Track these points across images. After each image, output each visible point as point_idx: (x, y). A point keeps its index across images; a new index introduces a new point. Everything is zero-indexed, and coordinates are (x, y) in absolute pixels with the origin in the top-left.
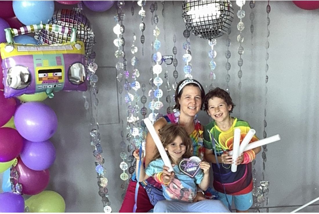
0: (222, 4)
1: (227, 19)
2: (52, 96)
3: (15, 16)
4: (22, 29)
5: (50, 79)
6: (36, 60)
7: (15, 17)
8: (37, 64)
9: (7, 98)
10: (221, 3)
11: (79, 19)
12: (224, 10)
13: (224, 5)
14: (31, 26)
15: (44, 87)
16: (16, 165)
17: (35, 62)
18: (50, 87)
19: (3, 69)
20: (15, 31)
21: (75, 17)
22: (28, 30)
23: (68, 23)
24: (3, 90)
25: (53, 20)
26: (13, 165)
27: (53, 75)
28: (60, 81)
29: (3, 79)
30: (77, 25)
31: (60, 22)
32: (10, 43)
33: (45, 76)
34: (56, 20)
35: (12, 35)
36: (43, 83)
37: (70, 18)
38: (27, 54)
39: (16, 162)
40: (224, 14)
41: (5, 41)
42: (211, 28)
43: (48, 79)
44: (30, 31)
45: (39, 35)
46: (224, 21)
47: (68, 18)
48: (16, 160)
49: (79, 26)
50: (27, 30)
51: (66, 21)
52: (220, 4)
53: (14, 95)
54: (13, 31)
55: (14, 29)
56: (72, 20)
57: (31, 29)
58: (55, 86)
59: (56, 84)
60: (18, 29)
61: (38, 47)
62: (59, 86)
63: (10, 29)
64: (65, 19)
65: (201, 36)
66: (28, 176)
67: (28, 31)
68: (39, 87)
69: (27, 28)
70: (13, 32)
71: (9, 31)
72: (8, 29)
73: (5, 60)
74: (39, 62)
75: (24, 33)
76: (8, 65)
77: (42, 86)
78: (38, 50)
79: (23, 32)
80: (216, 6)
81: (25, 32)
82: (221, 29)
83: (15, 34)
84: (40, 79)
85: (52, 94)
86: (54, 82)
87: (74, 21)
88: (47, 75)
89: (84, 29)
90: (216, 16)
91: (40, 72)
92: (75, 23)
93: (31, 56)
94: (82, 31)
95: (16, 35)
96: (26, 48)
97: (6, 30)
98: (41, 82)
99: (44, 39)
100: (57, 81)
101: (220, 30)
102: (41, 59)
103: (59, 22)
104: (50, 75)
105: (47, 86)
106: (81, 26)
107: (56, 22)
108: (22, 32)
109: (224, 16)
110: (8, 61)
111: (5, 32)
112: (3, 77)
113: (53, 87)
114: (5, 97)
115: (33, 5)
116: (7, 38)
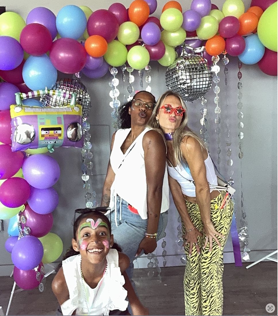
2: (52, 151)
3: (24, 82)
4: (30, 94)
5: (51, 136)
6: (40, 119)
7: (24, 84)
8: (40, 123)
9: (14, 152)
11: (78, 85)
14: (38, 91)
15: (46, 143)
16: (23, 211)
17: (39, 121)
18: (51, 142)
19: (12, 126)
20: (24, 95)
21: (75, 84)
23: (70, 88)
25: (56, 85)
26: (21, 211)
27: (54, 132)
28: (59, 138)
30: (76, 90)
31: (63, 87)
32: (19, 105)
33: (47, 134)
34: (59, 85)
35: (21, 98)
36: (45, 139)
37: (71, 84)
38: (33, 114)
39: (24, 208)
41: (15, 103)
43: (50, 136)
44: (36, 96)
45: (44, 99)
47: (69, 84)
48: (23, 207)
49: (78, 91)
51: (68, 86)
53: (20, 149)
54: (22, 95)
55: (23, 94)
56: (73, 85)
57: (38, 94)
58: (55, 142)
59: (56, 140)
60: (26, 93)
61: (42, 109)
62: (59, 143)
63: (20, 93)
64: (67, 85)
66: (34, 221)
67: (34, 96)
68: (41, 142)
69: (34, 93)
70: (21, 96)
71: (19, 95)
72: (18, 93)
73: (14, 119)
74: (42, 121)
75: (31, 97)
76: (16, 123)
77: (44, 142)
78: (43, 111)
79: (31, 96)
81: (32, 96)
83: (24, 97)
84: (43, 136)
85: (53, 149)
86: (54, 138)
87: (74, 86)
88: (49, 132)
89: (83, 93)
91: (43, 129)
92: (75, 88)
93: (36, 116)
94: (81, 95)
95: (24, 99)
96: (32, 109)
97: (16, 94)
98: (44, 138)
99: (48, 101)
100: (57, 138)
102: (44, 119)
103: (61, 86)
104: (52, 132)
105: (48, 142)
106: (80, 91)
107: (59, 86)
108: (29, 96)
110: (16, 120)
111: (15, 96)
112: (12, 134)
113: (54, 143)
114: (12, 151)
115: (40, 73)
116: (17, 101)
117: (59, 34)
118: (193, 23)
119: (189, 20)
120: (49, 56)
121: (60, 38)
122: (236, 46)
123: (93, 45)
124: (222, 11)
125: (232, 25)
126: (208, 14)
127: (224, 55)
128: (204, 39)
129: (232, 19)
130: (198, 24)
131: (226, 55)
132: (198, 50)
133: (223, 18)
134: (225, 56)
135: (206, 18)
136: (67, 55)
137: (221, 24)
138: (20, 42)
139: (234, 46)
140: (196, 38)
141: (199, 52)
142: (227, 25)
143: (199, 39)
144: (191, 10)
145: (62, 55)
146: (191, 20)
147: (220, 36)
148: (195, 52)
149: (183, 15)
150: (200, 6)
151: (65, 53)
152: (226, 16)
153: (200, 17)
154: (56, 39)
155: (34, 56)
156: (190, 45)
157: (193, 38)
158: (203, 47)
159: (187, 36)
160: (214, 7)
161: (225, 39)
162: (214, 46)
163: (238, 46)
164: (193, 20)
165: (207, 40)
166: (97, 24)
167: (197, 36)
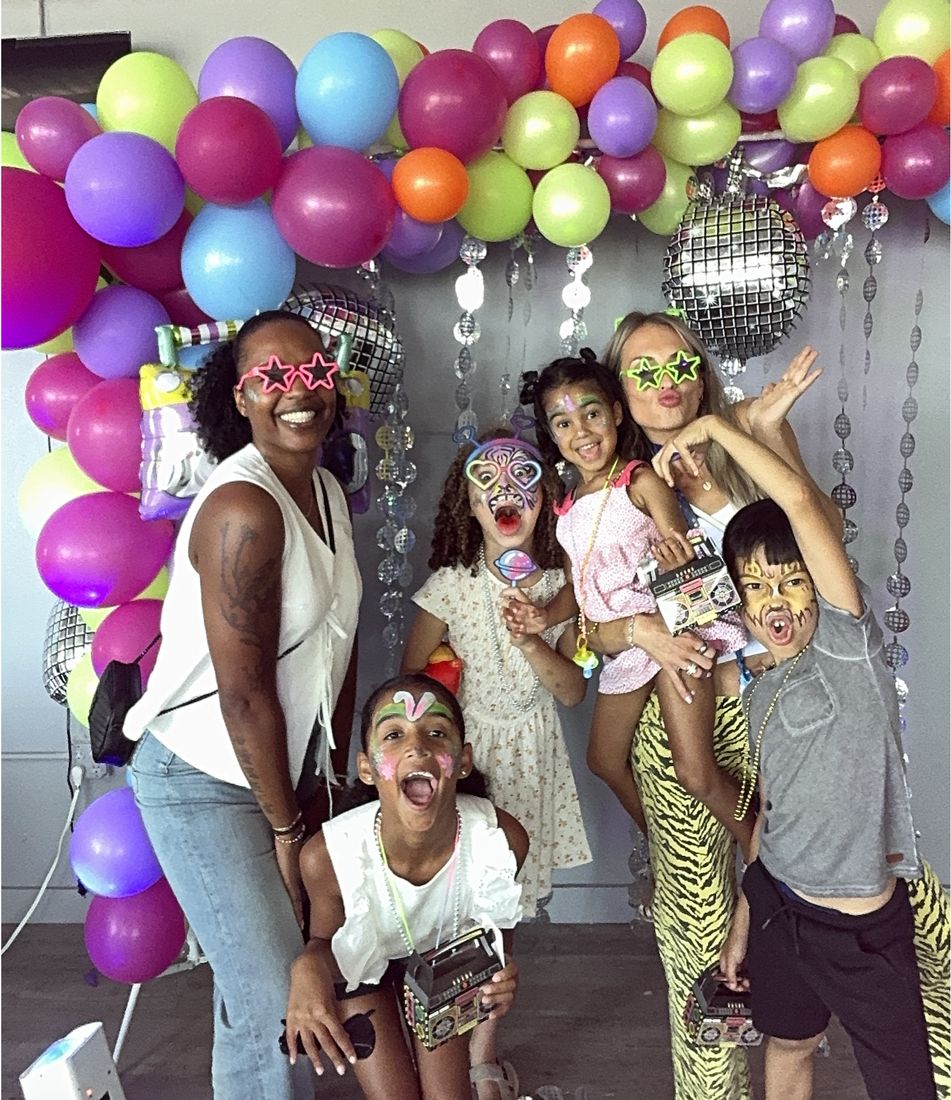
0: (791, 259)
1: (801, 302)
3: (184, 288)
4: (204, 331)
7: (181, 292)
9: (148, 521)
10: (786, 256)
12: (796, 275)
13: (797, 263)
14: (230, 324)
19: (143, 436)
20: (185, 334)
22: (221, 334)
24: (136, 495)
29: (142, 465)
32: (168, 367)
35: (175, 343)
40: (794, 289)
41: (154, 359)
42: (752, 326)
44: (223, 337)
46: (793, 308)
50: (218, 333)
52: (785, 259)
53: (170, 512)
54: (179, 333)
55: (181, 328)
57: (229, 332)
60: (193, 327)
63: (172, 327)
65: (717, 348)
67: (218, 337)
69: (216, 328)
70: (177, 336)
71: (169, 333)
72: (164, 328)
73: (152, 413)
75: (208, 342)
76: (158, 427)
79: (205, 339)
80: (772, 265)
81: (211, 339)
82: (783, 331)
83: (183, 341)
90: (771, 292)
95: (185, 346)
97: (158, 329)
101: (779, 334)
108: (202, 337)
109: (793, 296)
110: (157, 417)
111: (156, 336)
112: (142, 460)
114: (142, 517)
115: (237, 260)
116: (161, 352)
117: (304, 129)
118: (766, 85)
119: (753, 74)
120: (271, 204)
121: (308, 144)
122: (920, 162)
123: (420, 183)
124: (872, 41)
125: (908, 89)
126: (820, 49)
127: (873, 195)
128: (803, 139)
129: (909, 68)
130: (785, 87)
131: (879, 193)
132: (782, 179)
133: (876, 63)
134: (875, 198)
135: (814, 65)
136: (328, 205)
137: (868, 85)
138: (174, 157)
139: (911, 162)
140: (776, 135)
141: (782, 186)
142: (891, 89)
143: (785, 141)
144: (762, 35)
145: (313, 204)
146: (761, 74)
147: (864, 128)
148: (770, 186)
149: (734, 54)
150: (793, 21)
151: (323, 200)
152: (887, 58)
153: (791, 61)
154: (294, 146)
155: (220, 204)
156: (754, 163)
157: (764, 136)
158: (799, 168)
159: (745, 130)
160: (845, 26)
161: (882, 139)
162: (841, 162)
163: (928, 162)
164: (768, 73)
165: (816, 143)
166: (434, 99)
167: (778, 127)
